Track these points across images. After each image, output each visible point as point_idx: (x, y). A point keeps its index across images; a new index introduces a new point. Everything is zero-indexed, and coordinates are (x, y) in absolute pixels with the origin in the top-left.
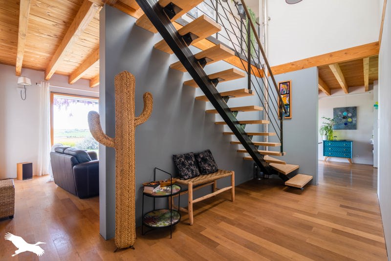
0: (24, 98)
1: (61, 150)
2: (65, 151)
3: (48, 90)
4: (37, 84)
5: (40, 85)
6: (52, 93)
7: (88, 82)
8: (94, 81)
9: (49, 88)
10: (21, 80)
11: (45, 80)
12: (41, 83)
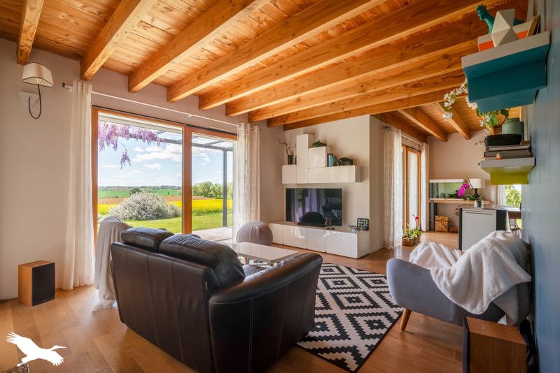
0: (36, 114)
1: (150, 242)
2: (162, 246)
3: (89, 100)
4: (64, 85)
5: (71, 89)
6: (96, 108)
7: (164, 91)
8: (181, 87)
9: (89, 96)
10: (30, 71)
11: (83, 78)
12: (75, 83)
